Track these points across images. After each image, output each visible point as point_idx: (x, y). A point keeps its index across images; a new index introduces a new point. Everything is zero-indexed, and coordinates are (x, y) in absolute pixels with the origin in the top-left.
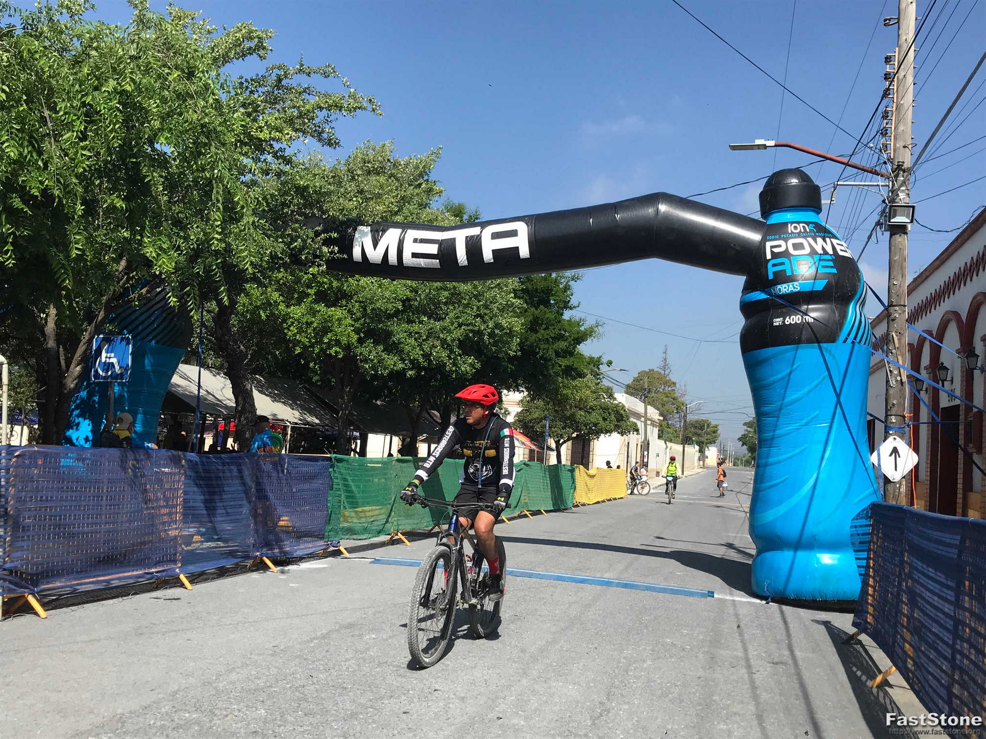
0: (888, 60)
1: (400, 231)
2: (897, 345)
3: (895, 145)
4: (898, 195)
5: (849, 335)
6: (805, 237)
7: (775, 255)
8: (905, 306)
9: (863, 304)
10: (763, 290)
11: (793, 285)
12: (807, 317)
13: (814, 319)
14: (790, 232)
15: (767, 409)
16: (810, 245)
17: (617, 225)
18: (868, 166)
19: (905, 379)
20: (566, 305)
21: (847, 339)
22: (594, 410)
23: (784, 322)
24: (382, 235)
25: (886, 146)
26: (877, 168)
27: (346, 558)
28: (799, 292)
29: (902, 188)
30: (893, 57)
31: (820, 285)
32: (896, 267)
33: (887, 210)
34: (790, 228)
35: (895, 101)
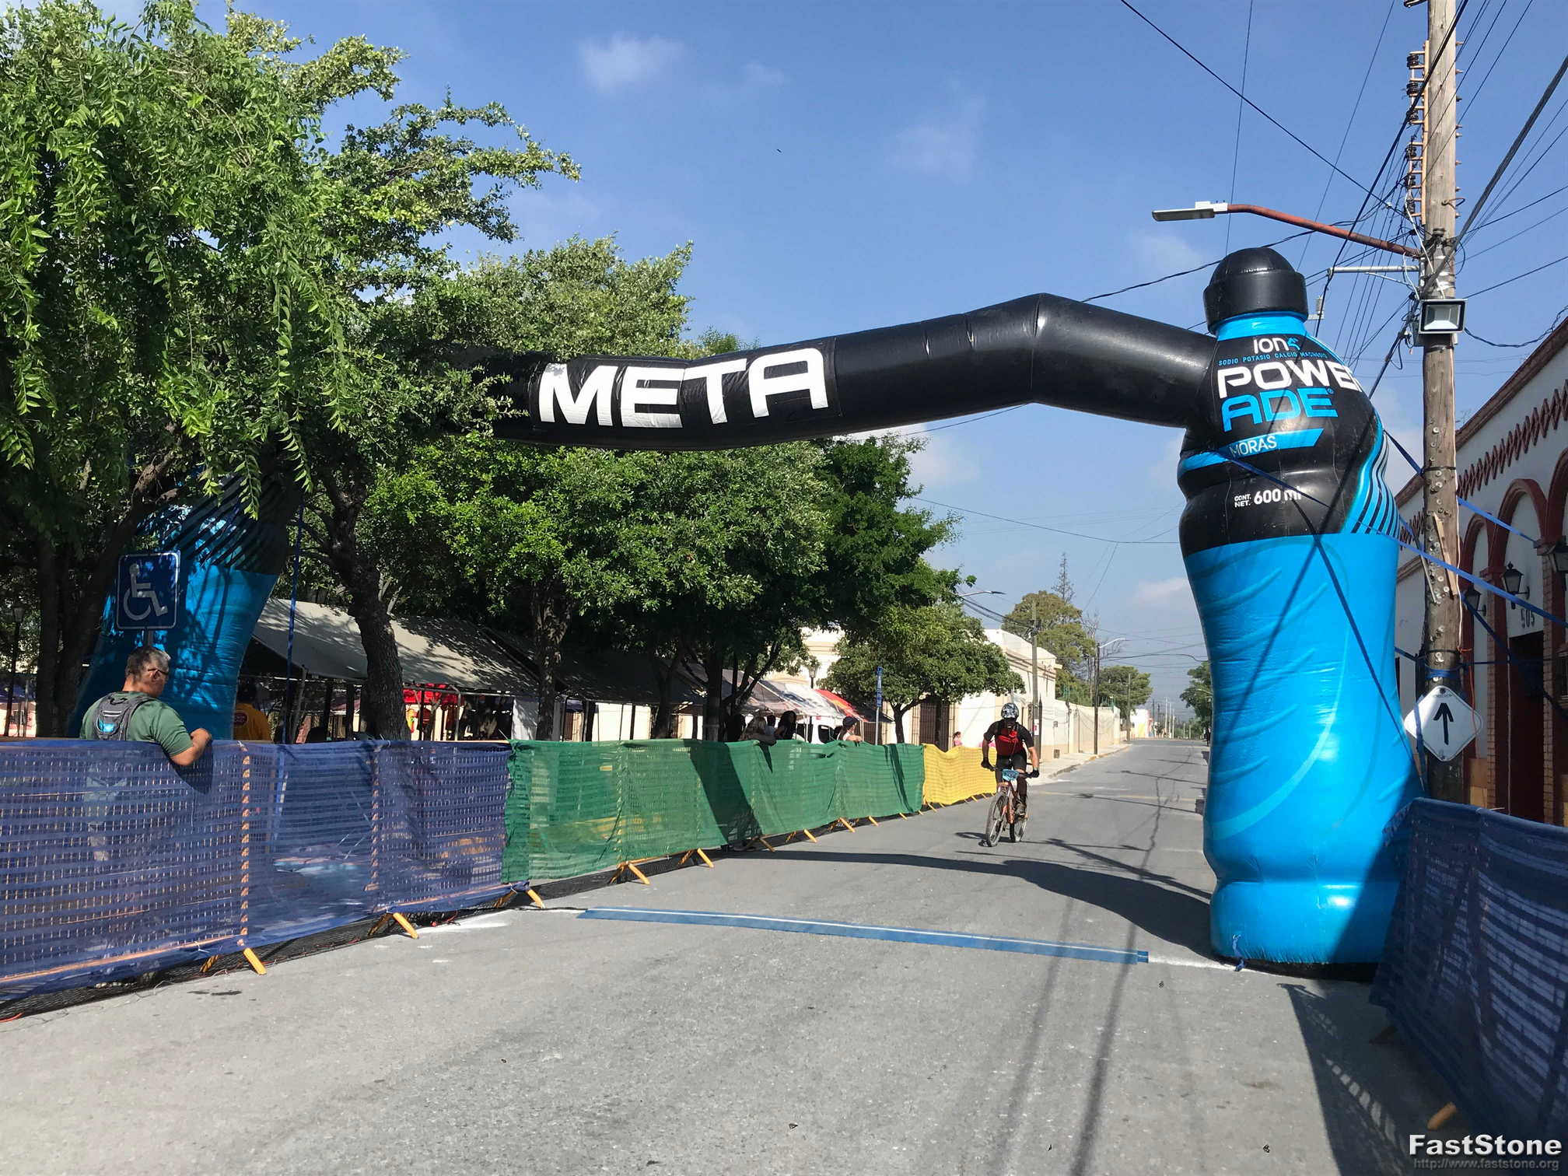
0: (1412, 61)
1: (615, 368)
2: (1442, 534)
3: (1428, 202)
4: (1435, 285)
5: (1361, 518)
6: (1282, 360)
7: (1233, 391)
8: (1453, 468)
9: (1383, 467)
10: (1215, 450)
11: (1265, 439)
12: (1290, 492)
13: (1302, 494)
14: (1256, 352)
15: (1226, 646)
16: (1292, 373)
17: (971, 350)
18: (1385, 238)
19: (1456, 590)
20: (900, 491)
21: (1358, 525)
22: (951, 656)
23: (1252, 501)
24: (586, 377)
25: (1412, 204)
26: (1400, 242)
27: (540, 909)
28: (1276, 450)
29: (1443, 273)
30: (1421, 57)
31: (1311, 438)
32: (1436, 407)
33: (1418, 312)
34: (1257, 346)
35: (1427, 129)
